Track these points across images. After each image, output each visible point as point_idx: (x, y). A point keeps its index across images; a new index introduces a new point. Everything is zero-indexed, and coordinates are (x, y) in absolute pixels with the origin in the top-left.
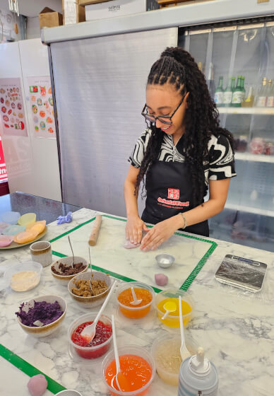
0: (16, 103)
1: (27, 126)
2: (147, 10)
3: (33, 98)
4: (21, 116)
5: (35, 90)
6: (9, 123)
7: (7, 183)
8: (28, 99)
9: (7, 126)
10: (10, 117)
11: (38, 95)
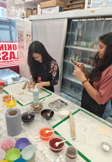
0: (22, 39)
1: (24, 47)
2: (59, 12)
3: (27, 38)
4: (23, 44)
5: (28, 35)
6: (20, 46)
7: (18, 66)
8: (25, 38)
9: (19, 47)
10: (20, 44)
11: (28, 37)
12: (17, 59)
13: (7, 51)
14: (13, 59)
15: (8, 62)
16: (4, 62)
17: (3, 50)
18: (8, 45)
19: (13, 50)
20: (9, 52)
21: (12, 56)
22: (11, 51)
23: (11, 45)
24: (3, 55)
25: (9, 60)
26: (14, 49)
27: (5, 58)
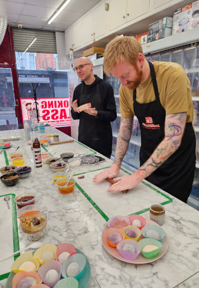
12: (69, 118)
13: (57, 109)
14: (63, 118)
15: (58, 121)
16: (53, 122)
17: (53, 107)
18: (58, 102)
19: (64, 108)
20: (59, 109)
21: (63, 115)
22: (62, 108)
23: (61, 102)
24: (53, 113)
25: (59, 119)
26: (65, 106)
27: (55, 117)
